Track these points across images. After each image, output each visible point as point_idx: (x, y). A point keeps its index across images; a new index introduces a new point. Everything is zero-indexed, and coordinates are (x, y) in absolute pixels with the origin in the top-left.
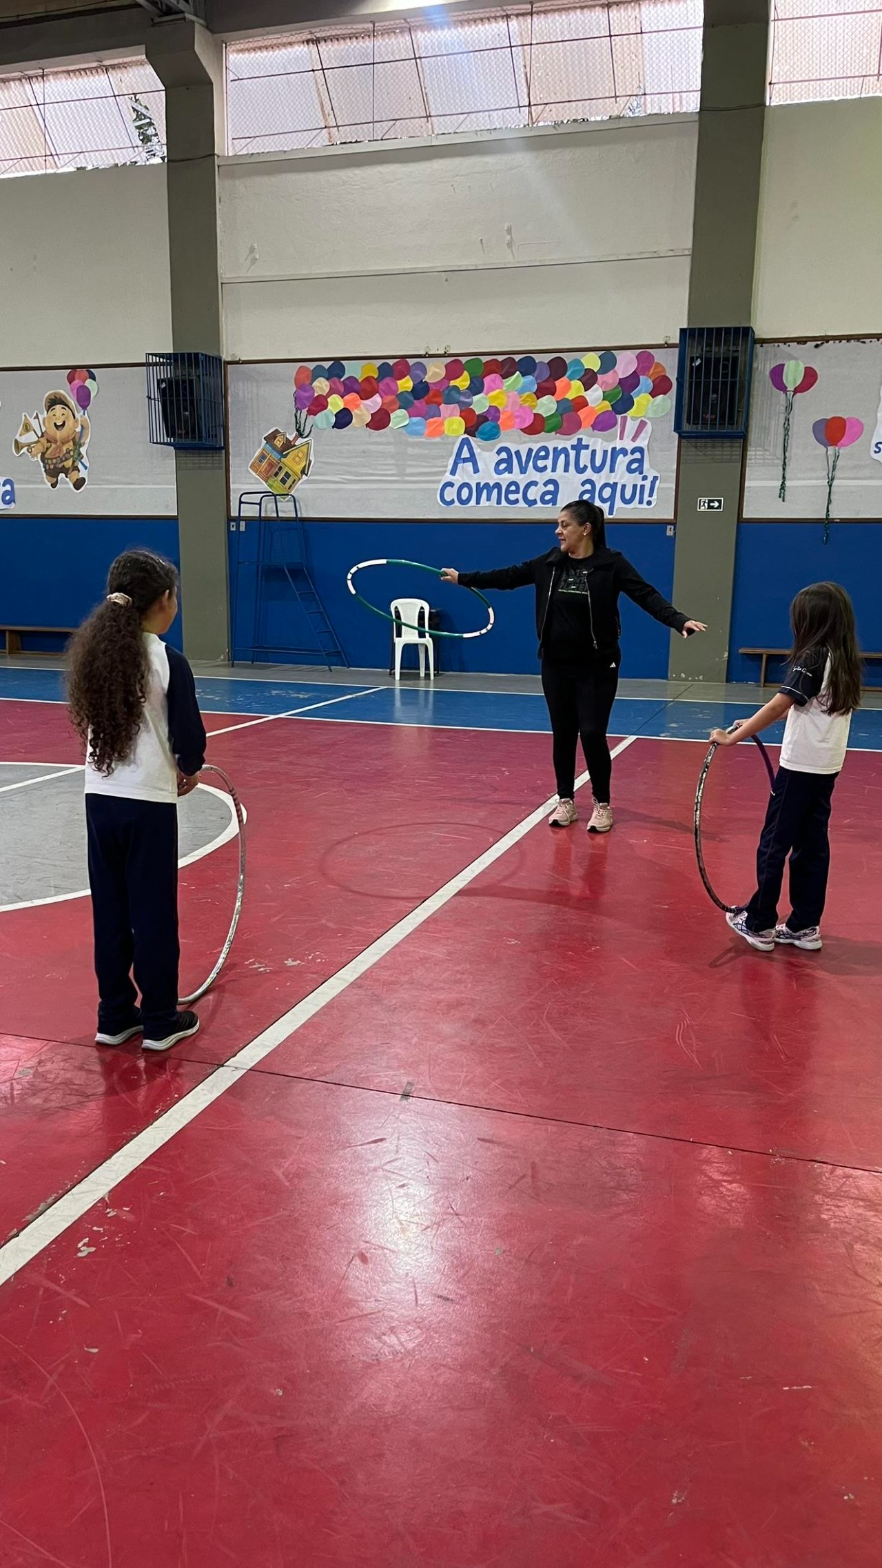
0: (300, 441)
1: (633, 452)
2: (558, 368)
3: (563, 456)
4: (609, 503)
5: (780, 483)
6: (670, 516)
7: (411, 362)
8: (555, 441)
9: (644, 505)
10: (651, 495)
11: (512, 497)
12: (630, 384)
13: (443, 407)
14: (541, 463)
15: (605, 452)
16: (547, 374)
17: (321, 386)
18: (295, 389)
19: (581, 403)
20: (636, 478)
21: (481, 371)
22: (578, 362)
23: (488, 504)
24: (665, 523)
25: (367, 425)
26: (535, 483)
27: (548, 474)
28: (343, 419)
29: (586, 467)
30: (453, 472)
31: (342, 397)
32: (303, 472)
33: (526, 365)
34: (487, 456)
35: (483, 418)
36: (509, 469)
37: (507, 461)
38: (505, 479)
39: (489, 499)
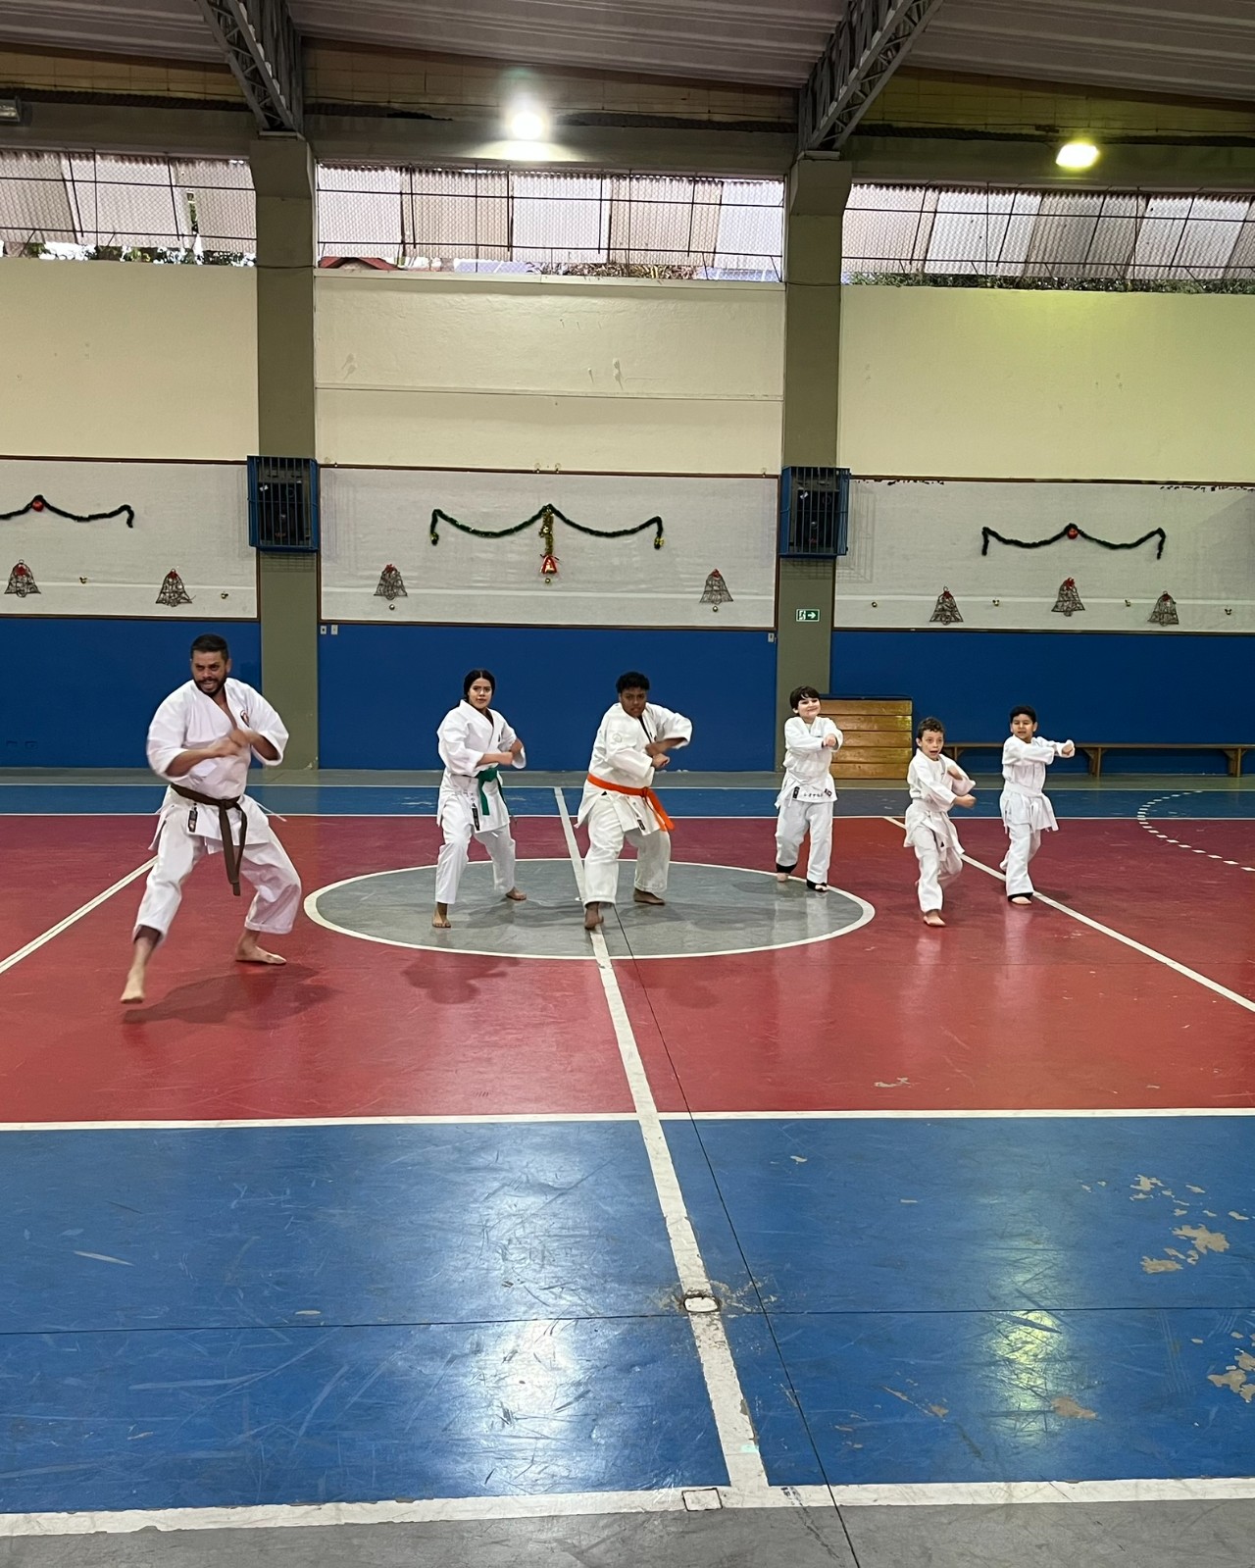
6: (771, 625)
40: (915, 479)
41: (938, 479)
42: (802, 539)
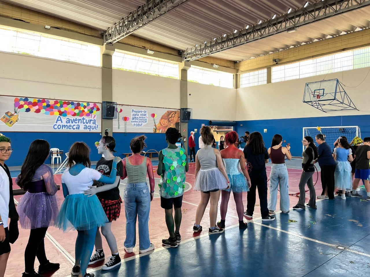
0: (16, 114)
1: (94, 120)
2: (79, 104)
3: (80, 121)
4: (89, 129)
5: (118, 127)
6: (101, 132)
7: (46, 100)
8: (78, 118)
9: (96, 130)
10: (97, 128)
11: (70, 128)
12: (92, 109)
13: (54, 110)
14: (76, 122)
15: (88, 120)
16: (76, 105)
17: (22, 103)
18: (14, 102)
19: (83, 111)
20: (94, 125)
21: (62, 103)
22: (82, 104)
23: (65, 129)
24: (100, 133)
25: (35, 112)
26: (75, 125)
27: (77, 124)
28: (28, 110)
29: (85, 123)
30: (56, 122)
31: (28, 105)
32: (16, 121)
33: (72, 103)
34: (64, 119)
35: (63, 112)
36: (69, 122)
37: (68, 121)
38: (68, 124)
39: (65, 128)
40: (126, 105)
41: (130, 105)
42: (107, 115)
